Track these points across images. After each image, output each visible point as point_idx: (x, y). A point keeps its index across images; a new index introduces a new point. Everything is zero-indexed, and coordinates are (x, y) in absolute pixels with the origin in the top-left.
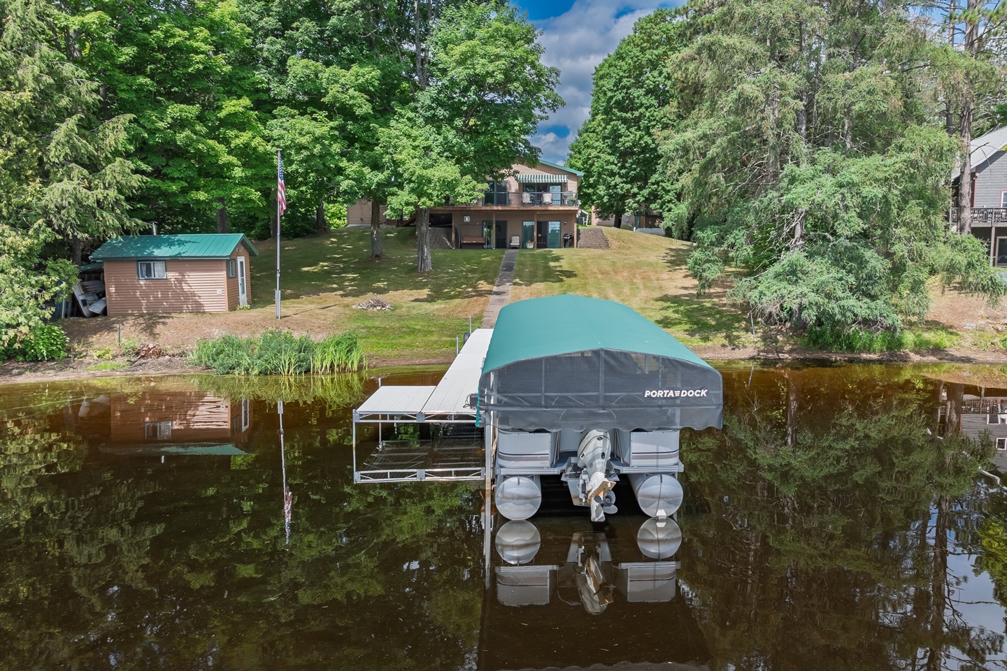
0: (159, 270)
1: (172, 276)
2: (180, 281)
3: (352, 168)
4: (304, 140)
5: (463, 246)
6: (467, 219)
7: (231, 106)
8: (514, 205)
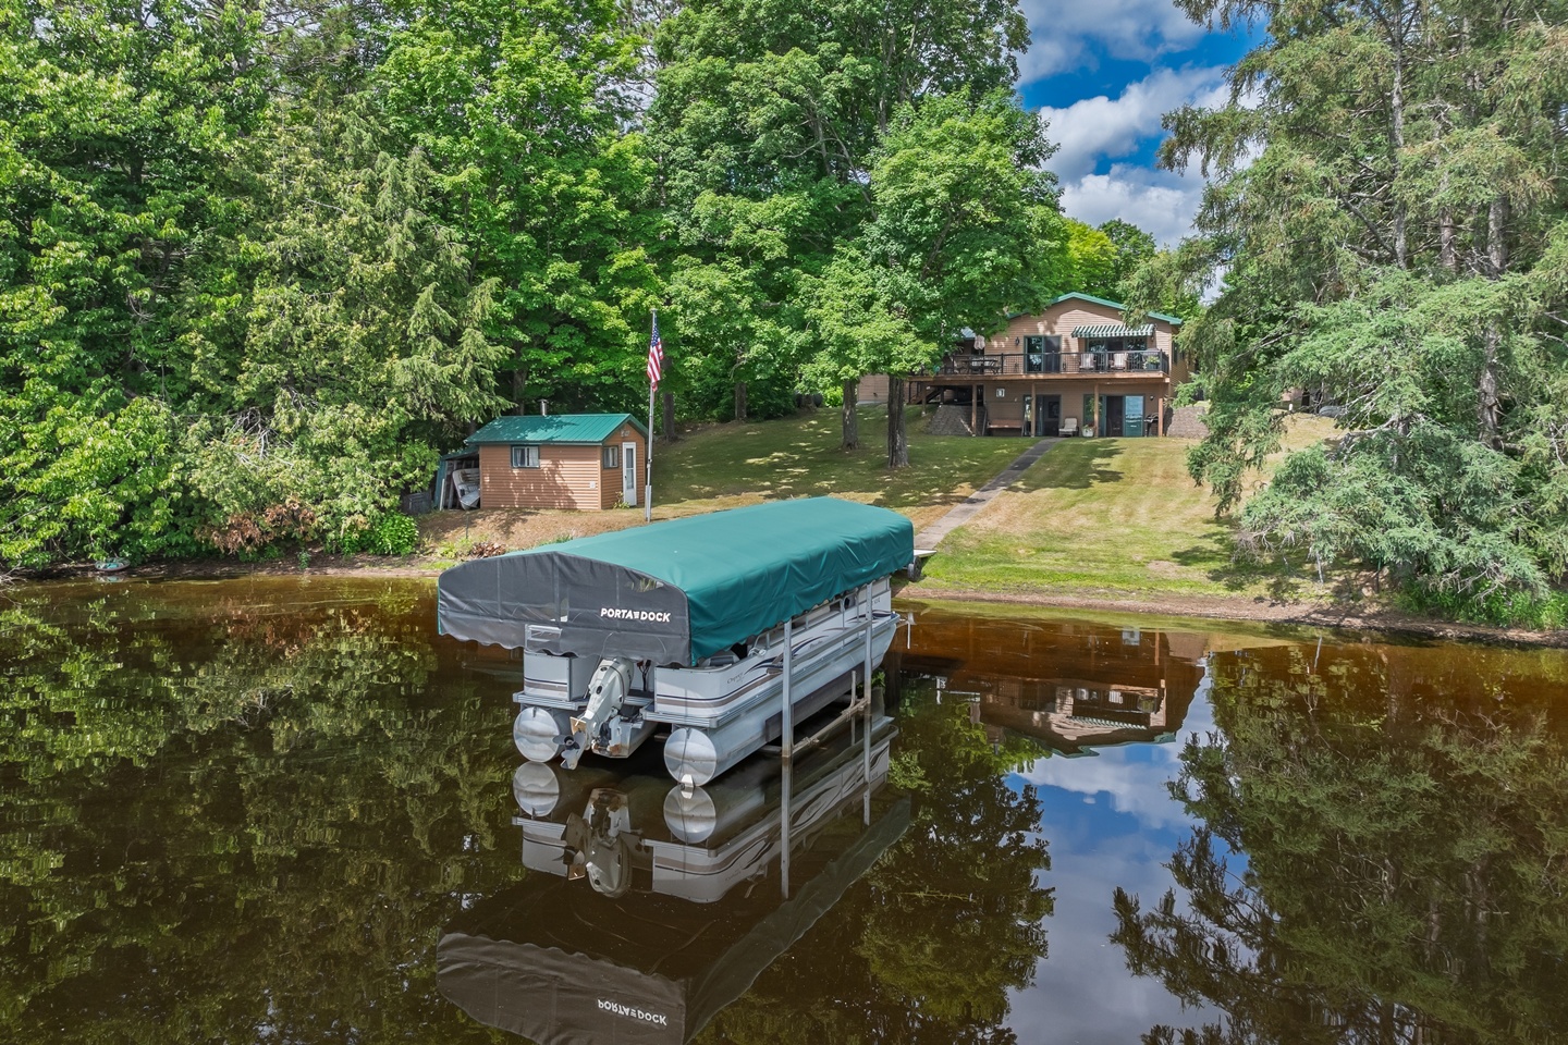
0: (533, 458)
1: (545, 464)
2: (553, 472)
3: (763, 327)
4: (698, 296)
5: (990, 433)
6: (1001, 393)
7: (624, 258)
8: (1070, 372)
